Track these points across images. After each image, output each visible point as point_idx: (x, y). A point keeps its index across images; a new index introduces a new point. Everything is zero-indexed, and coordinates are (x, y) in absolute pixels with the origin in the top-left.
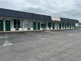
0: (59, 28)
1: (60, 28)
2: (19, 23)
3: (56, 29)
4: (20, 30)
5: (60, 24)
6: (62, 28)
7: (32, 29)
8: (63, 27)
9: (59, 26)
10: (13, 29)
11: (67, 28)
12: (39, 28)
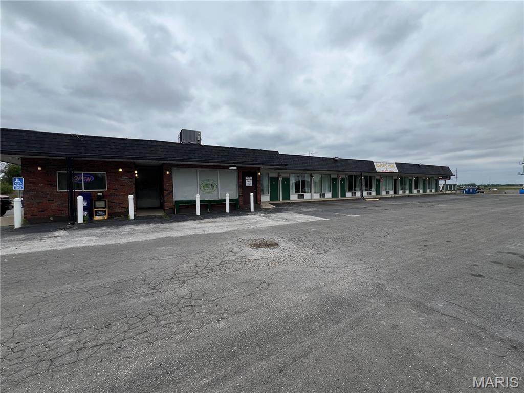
0: (392, 193)
1: (395, 192)
2: (304, 186)
3: (384, 193)
4: (307, 197)
5: (395, 182)
6: (400, 193)
7: (328, 196)
8: (402, 189)
9: (391, 186)
10: (294, 197)
11: (415, 192)
12: (343, 194)
